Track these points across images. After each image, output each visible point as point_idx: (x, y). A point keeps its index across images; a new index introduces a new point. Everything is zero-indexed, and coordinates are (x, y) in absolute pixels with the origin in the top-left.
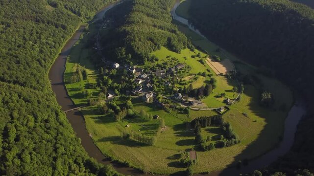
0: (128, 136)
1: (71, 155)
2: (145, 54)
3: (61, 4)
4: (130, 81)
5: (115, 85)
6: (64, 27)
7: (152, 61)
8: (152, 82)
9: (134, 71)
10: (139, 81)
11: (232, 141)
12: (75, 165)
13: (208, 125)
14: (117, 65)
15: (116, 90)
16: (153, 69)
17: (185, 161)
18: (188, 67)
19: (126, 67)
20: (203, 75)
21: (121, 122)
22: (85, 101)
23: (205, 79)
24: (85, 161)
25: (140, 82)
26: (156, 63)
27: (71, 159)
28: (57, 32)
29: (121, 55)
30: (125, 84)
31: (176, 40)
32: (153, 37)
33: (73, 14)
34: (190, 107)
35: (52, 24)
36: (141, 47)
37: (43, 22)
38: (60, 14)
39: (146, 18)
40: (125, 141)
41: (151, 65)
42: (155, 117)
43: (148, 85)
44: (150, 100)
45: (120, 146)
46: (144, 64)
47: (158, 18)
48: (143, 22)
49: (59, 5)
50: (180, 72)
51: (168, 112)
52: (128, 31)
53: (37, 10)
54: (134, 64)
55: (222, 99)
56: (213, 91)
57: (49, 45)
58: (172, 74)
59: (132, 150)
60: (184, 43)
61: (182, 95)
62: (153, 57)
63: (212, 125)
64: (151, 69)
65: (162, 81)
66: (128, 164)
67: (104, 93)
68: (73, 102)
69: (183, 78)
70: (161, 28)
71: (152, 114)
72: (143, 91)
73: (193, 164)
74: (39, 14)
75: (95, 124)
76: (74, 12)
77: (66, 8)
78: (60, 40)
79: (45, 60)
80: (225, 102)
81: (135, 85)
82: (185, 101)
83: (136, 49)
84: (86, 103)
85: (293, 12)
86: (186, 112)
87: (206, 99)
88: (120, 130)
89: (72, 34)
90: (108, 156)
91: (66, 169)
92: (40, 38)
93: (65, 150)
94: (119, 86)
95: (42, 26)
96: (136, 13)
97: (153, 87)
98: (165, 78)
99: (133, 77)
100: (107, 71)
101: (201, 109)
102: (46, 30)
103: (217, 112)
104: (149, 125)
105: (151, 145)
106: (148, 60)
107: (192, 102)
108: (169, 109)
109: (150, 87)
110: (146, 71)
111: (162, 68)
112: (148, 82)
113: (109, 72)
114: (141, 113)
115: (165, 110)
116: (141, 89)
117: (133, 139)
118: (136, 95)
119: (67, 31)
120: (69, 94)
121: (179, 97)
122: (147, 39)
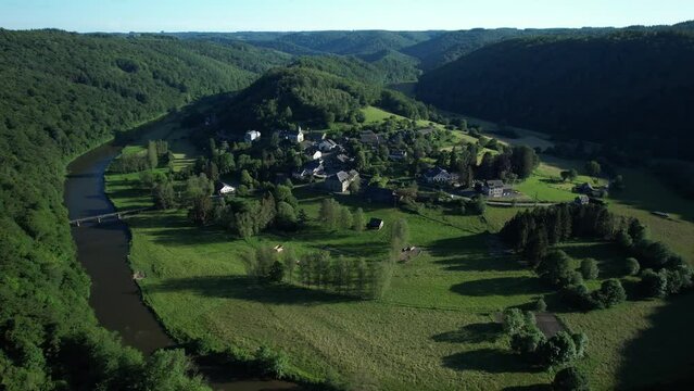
0: (277, 270)
2: (329, 106)
3: (144, 68)
4: (289, 154)
5: (244, 158)
6: (141, 98)
7: (348, 120)
8: (353, 152)
9: (300, 137)
10: (313, 154)
13: (562, 240)
14: (254, 135)
15: (246, 173)
16: (353, 133)
18: (447, 133)
19: (277, 134)
20: (491, 146)
21: (255, 239)
22: (149, 201)
23: (496, 152)
24: (56, 341)
25: (318, 155)
26: (359, 125)
28: (123, 101)
29: (268, 112)
30: (274, 160)
32: (346, 83)
34: (482, 199)
35: (115, 89)
36: (319, 97)
37: (95, 84)
40: (265, 287)
41: (346, 127)
42: (374, 224)
43: (341, 158)
44: (349, 189)
45: (246, 305)
46: (326, 127)
49: (141, 68)
51: (417, 213)
53: (88, 67)
55: (570, 186)
56: (535, 171)
57: (93, 114)
58: (409, 139)
61: (450, 173)
62: (350, 114)
64: (347, 133)
65: (381, 149)
66: (271, 362)
67: (209, 177)
68: (113, 204)
69: (436, 148)
71: (364, 218)
75: (161, 247)
76: (173, 85)
77: (156, 77)
78: (127, 115)
79: (68, 132)
80: (582, 190)
81: (303, 160)
83: (305, 100)
84: (152, 204)
86: (474, 209)
87: (522, 185)
88: (245, 259)
89: (160, 115)
90: (185, 337)
94: (255, 163)
97: (358, 159)
99: (297, 149)
100: (226, 144)
101: (518, 204)
104: (349, 245)
105: (369, 297)
106: (337, 120)
107: (486, 184)
108: (413, 205)
109: (347, 161)
110: (334, 137)
111: (376, 132)
112: (341, 153)
113: (231, 145)
114: (323, 213)
115: (403, 207)
116: (321, 167)
117: (296, 283)
118: (305, 182)
119: (146, 106)
120: (108, 189)
121: (442, 176)
122: (333, 86)
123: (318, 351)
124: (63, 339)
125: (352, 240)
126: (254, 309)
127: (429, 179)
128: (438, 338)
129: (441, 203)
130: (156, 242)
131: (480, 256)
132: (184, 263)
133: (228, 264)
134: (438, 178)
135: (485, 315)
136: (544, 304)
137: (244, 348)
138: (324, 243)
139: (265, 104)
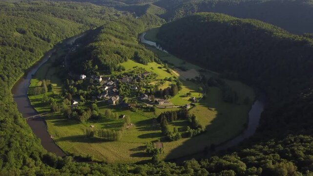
0: (92, 133)
1: (27, 149)
2: (112, 64)
3: (29, 31)
4: (96, 88)
5: (81, 91)
6: (31, 50)
7: (119, 70)
8: (118, 87)
9: (101, 79)
10: (105, 87)
11: (198, 130)
12: (31, 159)
13: (174, 120)
14: (84, 77)
15: (81, 97)
16: (120, 77)
17: (151, 150)
18: (155, 75)
19: (92, 77)
20: (170, 80)
21: (85, 123)
22: (49, 108)
23: (171, 83)
24: (42, 156)
25: (107, 88)
26: (123, 72)
27: (26, 153)
28: (24, 53)
29: (88, 66)
30: (91, 91)
31: (143, 53)
32: (120, 51)
33: (41, 40)
34: (156, 106)
35: (19, 47)
36: (108, 59)
37: (10, 45)
38: (29, 39)
39: (113, 38)
40: (89, 138)
41: (118, 74)
42: (121, 117)
43: (114, 90)
44: (116, 103)
45: (83, 144)
46: (111, 74)
47: (126, 39)
48: (110, 40)
49: (28, 31)
50: (146, 78)
51: (135, 112)
52: (95, 47)
53: (4, 35)
54: (101, 74)
55: (188, 98)
56: (179, 92)
57: (14, 64)
58: (138, 80)
59: (95, 146)
60: (151, 58)
61: (148, 96)
62: (120, 67)
63: (178, 119)
64: (118, 77)
65: (129, 86)
66: (91, 157)
67: (69, 100)
68: (36, 110)
69: (149, 82)
70: (128, 46)
71: (118, 114)
72: (109, 95)
73: (159, 152)
74: (6, 39)
75: (57, 127)
76: (44, 39)
77: (35, 35)
78: (27, 61)
79: (8, 76)
80: (191, 100)
81: (101, 91)
82: (152, 101)
83: (103, 61)
84: (49, 110)
85: (249, 25)
86: (152, 110)
87: (172, 99)
88: (83, 130)
89: (41, 57)
90: (69, 153)
91: (20, 162)
92: (5, 58)
93: (21, 145)
94: (84, 93)
95: (8, 48)
96: (104, 34)
97: (119, 91)
98: (131, 84)
99: (99, 85)
100: (73, 82)
101: (167, 107)
102: (11, 52)
103: (183, 108)
104: (113, 124)
105: (116, 140)
106: (115, 70)
107: (159, 101)
108: (135, 109)
109: (116, 92)
110: (113, 79)
111: (129, 76)
112: (114, 88)
113: (75, 83)
114: (106, 113)
115: (132, 110)
116: (107, 94)
117: (97, 137)
118: (102, 100)
119: (34, 54)
120: (32, 103)
121: (146, 98)
122: (114, 52)
123: (102, 155)
124: (44, 156)
125: (114, 122)
126: (86, 145)
127: (141, 99)
129: (143, 108)
130: (55, 125)
131: (149, 126)
132: (65, 132)
133: (78, 132)
134: (144, 98)
135: (144, 144)
136: (159, 140)
137: (84, 155)
138: (106, 123)
139: (87, 62)
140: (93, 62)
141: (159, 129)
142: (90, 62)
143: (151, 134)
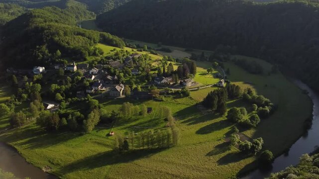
4: (77, 79)
5: (54, 86)
7: (95, 54)
9: (75, 68)
14: (41, 69)
15: (59, 95)
16: (103, 62)
20: (169, 59)
23: (173, 63)
25: (93, 77)
26: (102, 56)
29: (44, 54)
42: (149, 110)
43: (109, 78)
44: (123, 94)
46: (85, 60)
51: (162, 101)
62: (95, 50)
64: (99, 62)
67: (40, 102)
69: (149, 64)
72: (105, 86)
81: (88, 81)
82: (173, 84)
86: (185, 94)
94: (61, 88)
99: (78, 75)
101: (200, 88)
103: (219, 87)
105: (173, 145)
106: (89, 55)
107: (184, 81)
108: (157, 96)
109: (113, 80)
110: (94, 65)
111: (114, 60)
112: (107, 75)
113: (31, 77)
116: (101, 85)
118: (97, 94)
121: (164, 81)
122: (75, 34)
123: (173, 175)
127: (159, 83)
128: (210, 154)
129: (170, 94)
131: (199, 116)
133: (93, 148)
135: (220, 140)
138: (128, 125)
139: (39, 49)
140: (48, 47)
141: (217, 117)
142: (44, 47)
143: (212, 125)
